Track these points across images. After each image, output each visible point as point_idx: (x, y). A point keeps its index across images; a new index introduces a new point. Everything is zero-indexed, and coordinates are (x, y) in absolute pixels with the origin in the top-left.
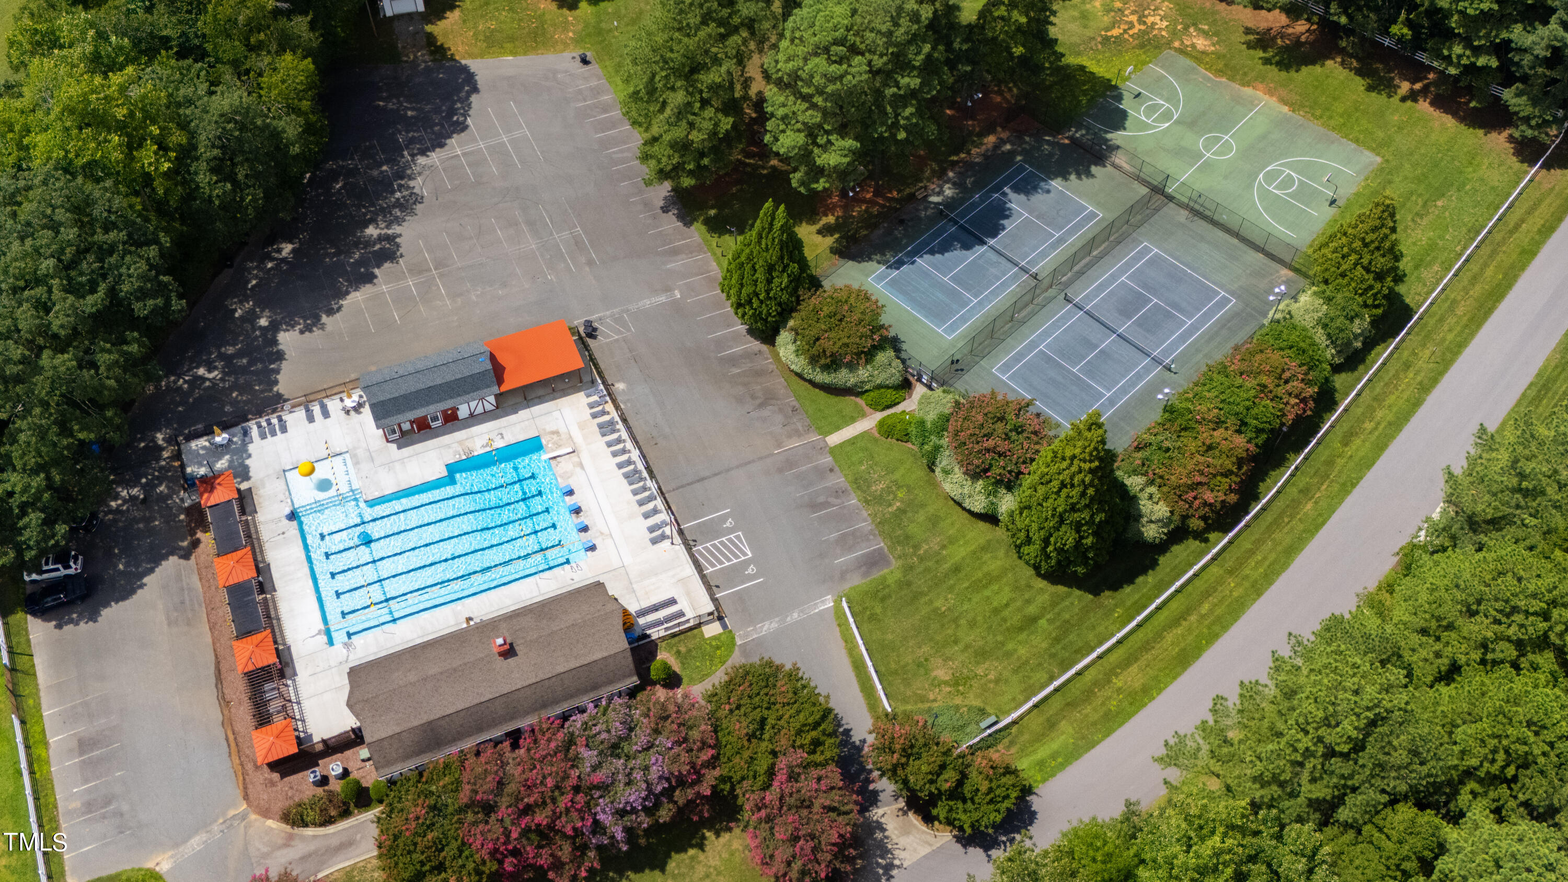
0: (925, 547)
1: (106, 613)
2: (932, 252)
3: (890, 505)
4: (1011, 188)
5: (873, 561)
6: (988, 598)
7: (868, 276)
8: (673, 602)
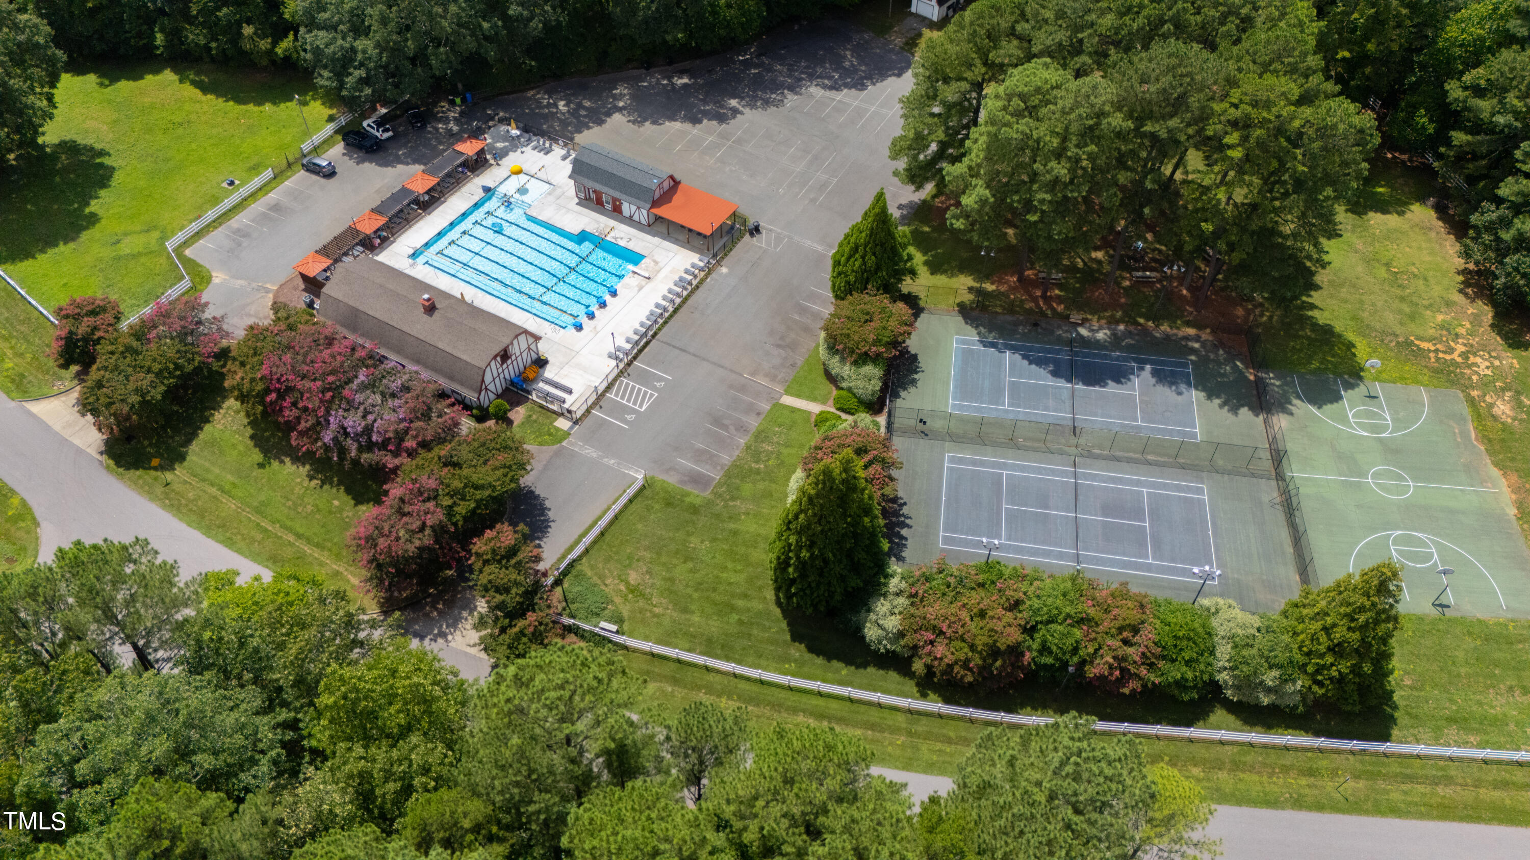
0: (738, 503)
1: (367, 165)
2: (1025, 357)
3: (757, 462)
4: (1153, 369)
5: (697, 480)
6: (726, 567)
7: (958, 334)
8: (570, 392)
